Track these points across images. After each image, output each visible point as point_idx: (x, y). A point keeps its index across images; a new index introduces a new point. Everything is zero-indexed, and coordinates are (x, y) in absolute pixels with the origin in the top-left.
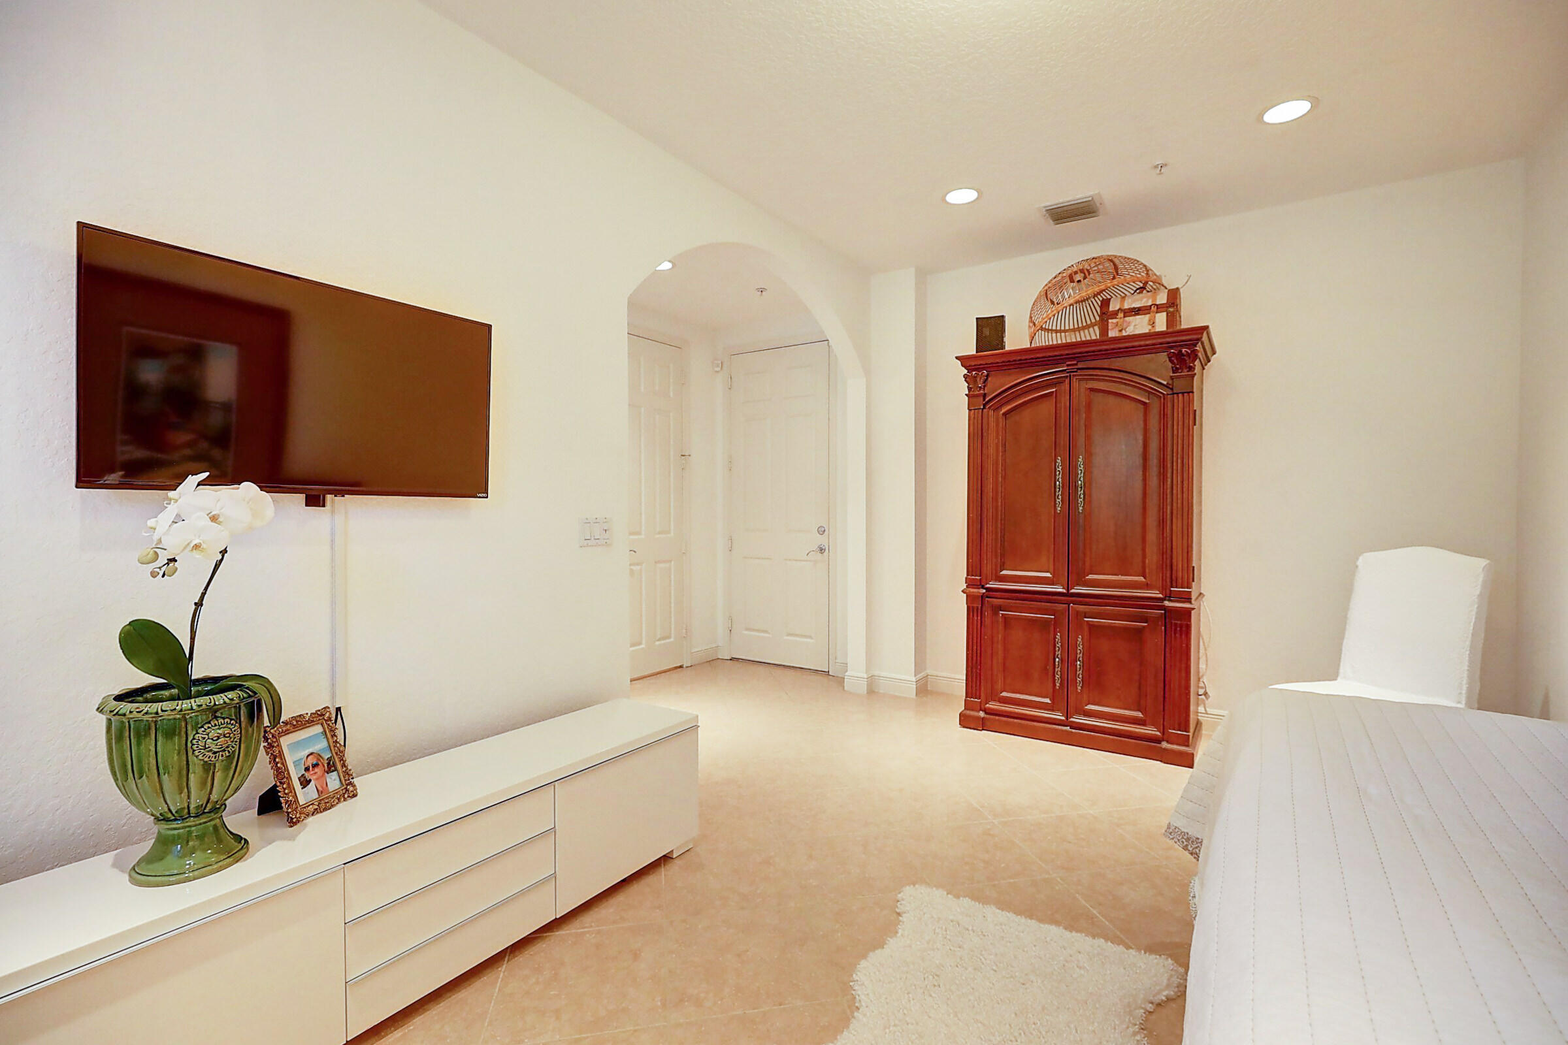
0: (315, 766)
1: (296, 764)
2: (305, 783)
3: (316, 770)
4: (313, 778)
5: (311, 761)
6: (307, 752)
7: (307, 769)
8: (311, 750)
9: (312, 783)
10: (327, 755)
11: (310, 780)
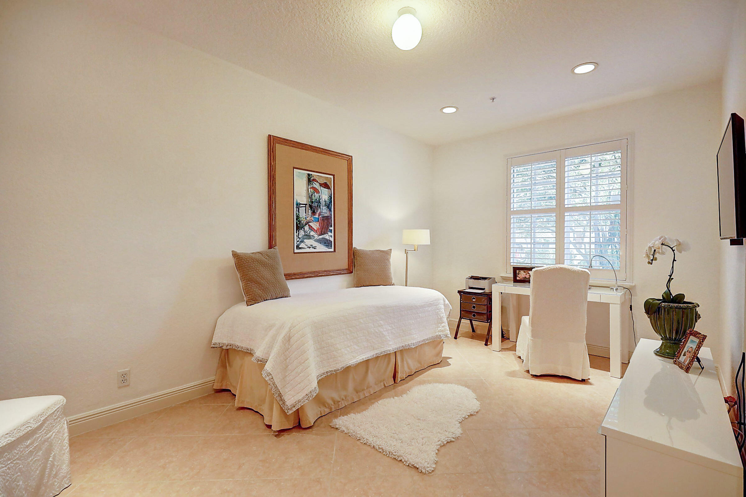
4: (687, 355)
5: (690, 349)
6: (691, 346)
9: (685, 357)
10: (693, 351)
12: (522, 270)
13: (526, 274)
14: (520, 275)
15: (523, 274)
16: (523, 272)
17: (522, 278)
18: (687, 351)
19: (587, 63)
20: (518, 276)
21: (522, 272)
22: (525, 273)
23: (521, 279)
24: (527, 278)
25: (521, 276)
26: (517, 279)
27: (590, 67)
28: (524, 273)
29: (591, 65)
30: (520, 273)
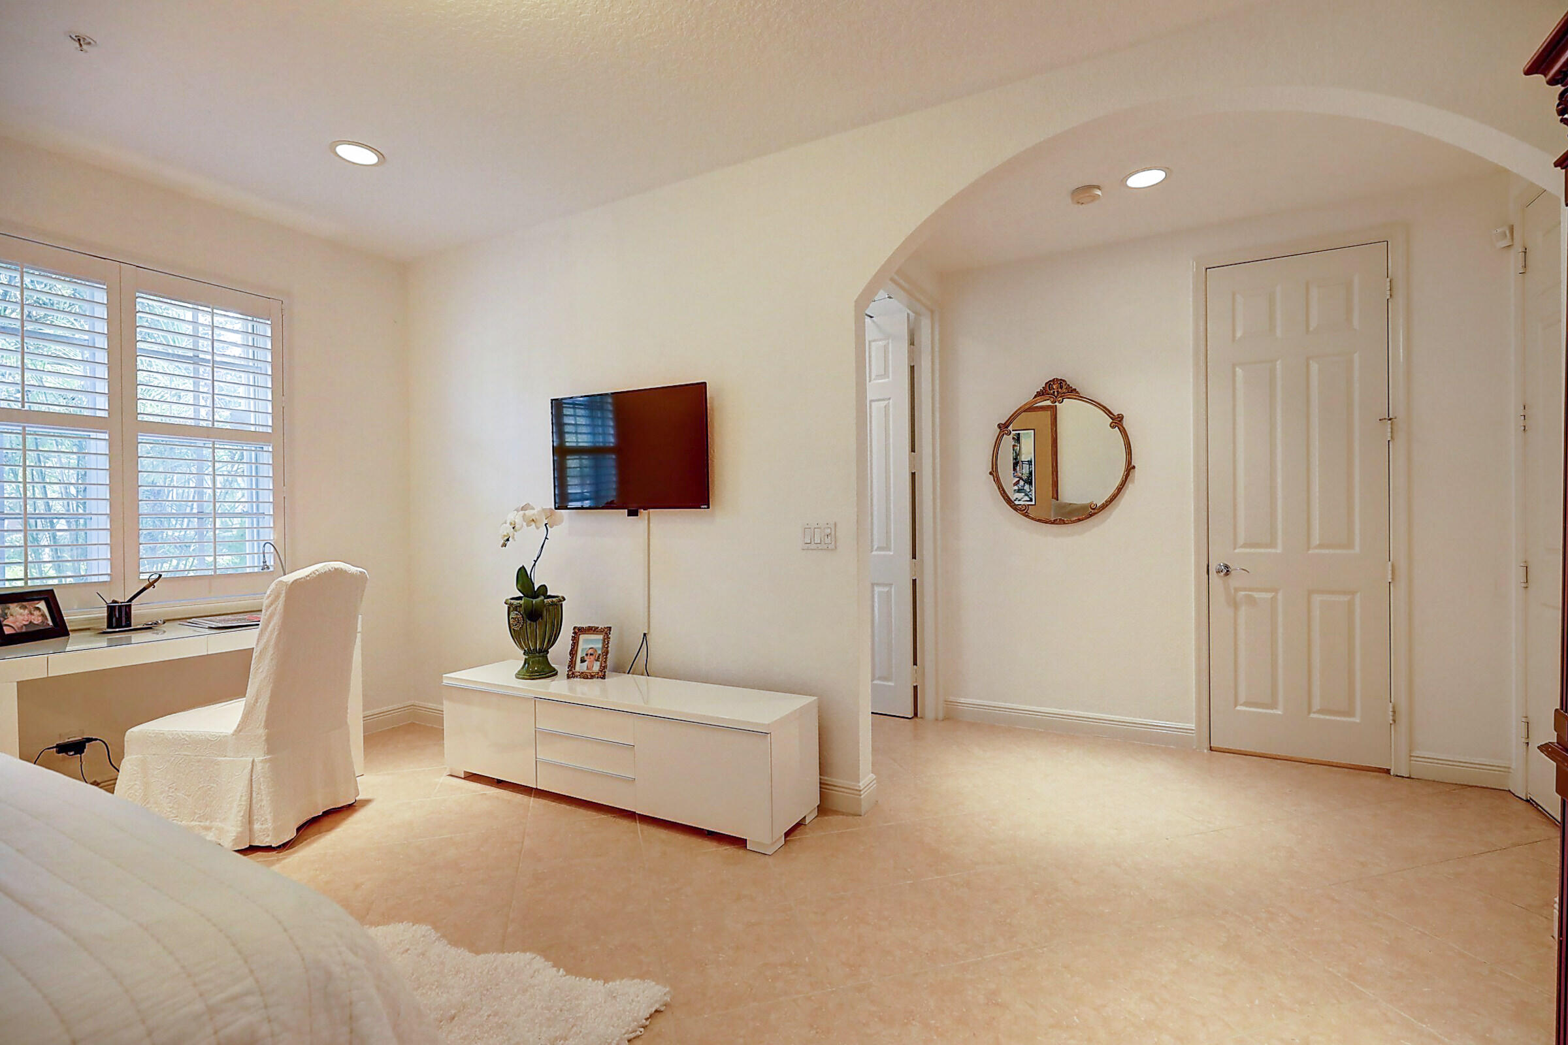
0: (591, 654)
1: (583, 650)
2: (583, 661)
3: (591, 657)
4: (588, 660)
5: (591, 651)
6: (590, 646)
7: (587, 655)
8: (592, 646)
9: (586, 663)
10: (600, 652)
11: (586, 661)
12: (12, 602)
13: (31, 614)
14: (11, 619)
15: (21, 614)
16: (18, 608)
17: (22, 627)
18: (584, 655)
19: (376, 150)
20: (5, 623)
21: (14, 608)
22: (26, 611)
23: (18, 631)
24: (37, 625)
25: (14, 623)
26: (6, 633)
27: (369, 158)
28: (22, 611)
29: (374, 155)
30: (6, 611)
